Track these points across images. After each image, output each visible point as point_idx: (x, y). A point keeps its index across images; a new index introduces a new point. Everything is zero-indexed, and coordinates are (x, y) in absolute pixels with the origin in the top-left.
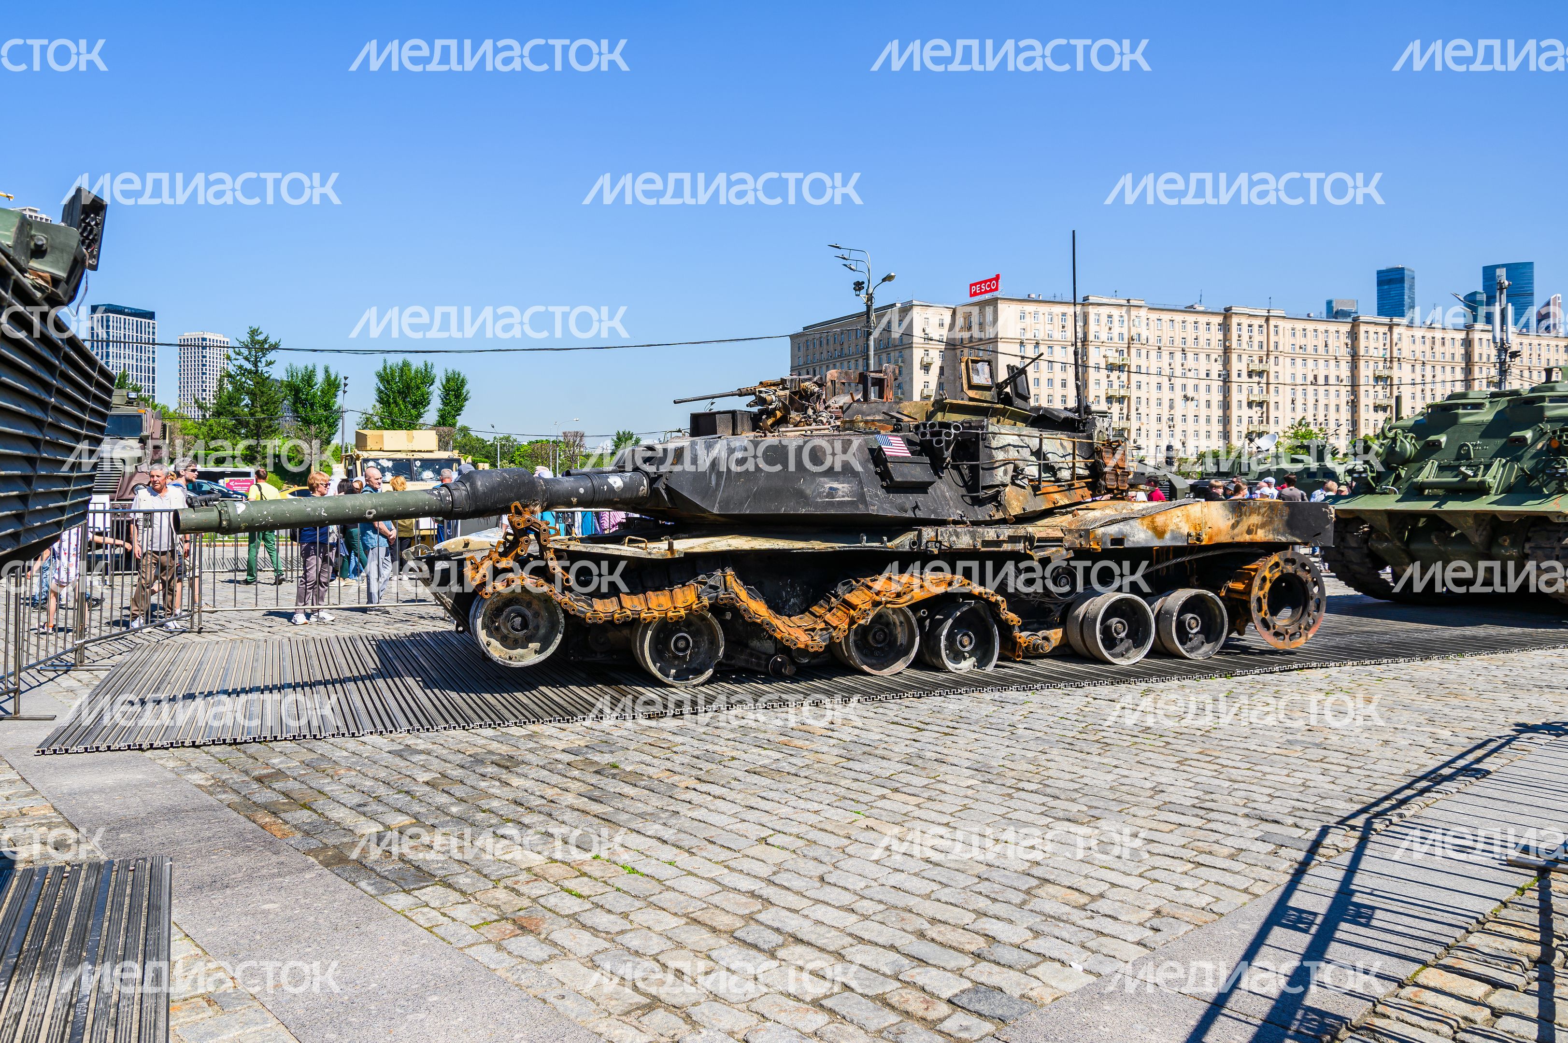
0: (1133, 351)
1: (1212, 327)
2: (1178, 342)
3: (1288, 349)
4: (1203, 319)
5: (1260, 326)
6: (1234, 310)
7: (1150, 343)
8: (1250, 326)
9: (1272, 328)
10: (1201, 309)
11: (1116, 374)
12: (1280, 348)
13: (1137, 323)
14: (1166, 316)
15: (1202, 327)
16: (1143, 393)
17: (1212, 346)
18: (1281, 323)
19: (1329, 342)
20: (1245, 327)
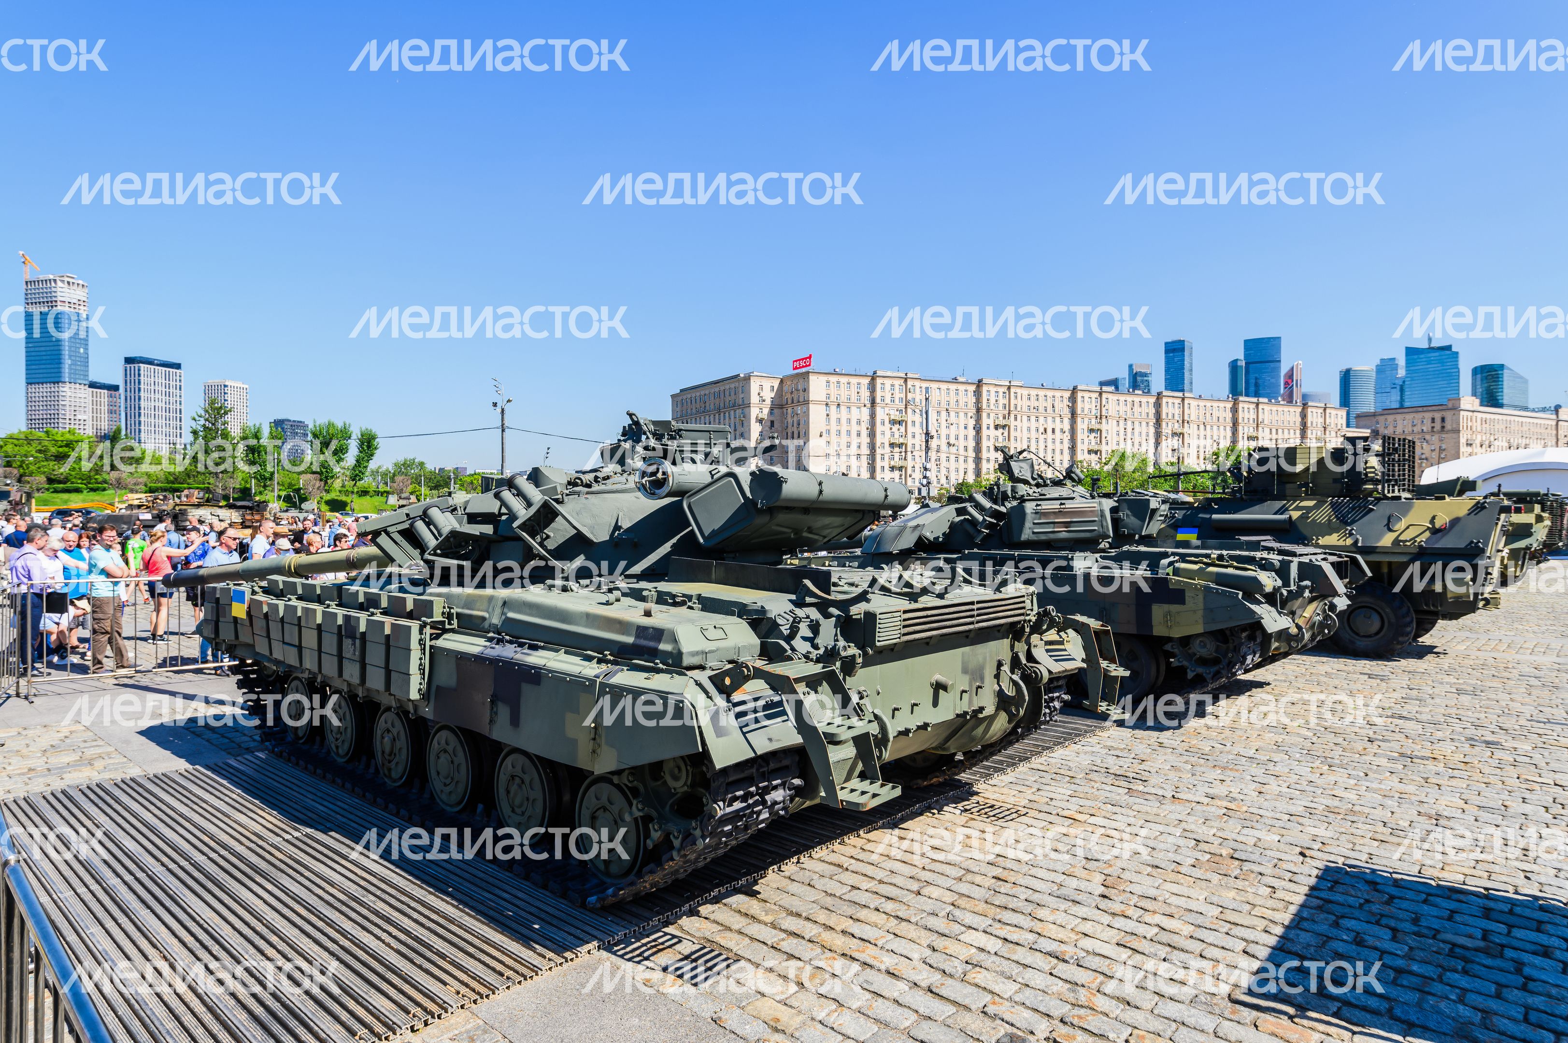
0: (909, 411)
1: (968, 393)
2: (944, 405)
3: (1025, 409)
4: (962, 388)
5: (1004, 393)
6: (984, 381)
8: (996, 392)
9: (1013, 394)
10: (962, 380)
11: (896, 427)
12: (1019, 409)
14: (935, 385)
15: (962, 393)
16: (916, 441)
17: (968, 407)
18: (1019, 391)
19: (1056, 405)
20: (993, 394)
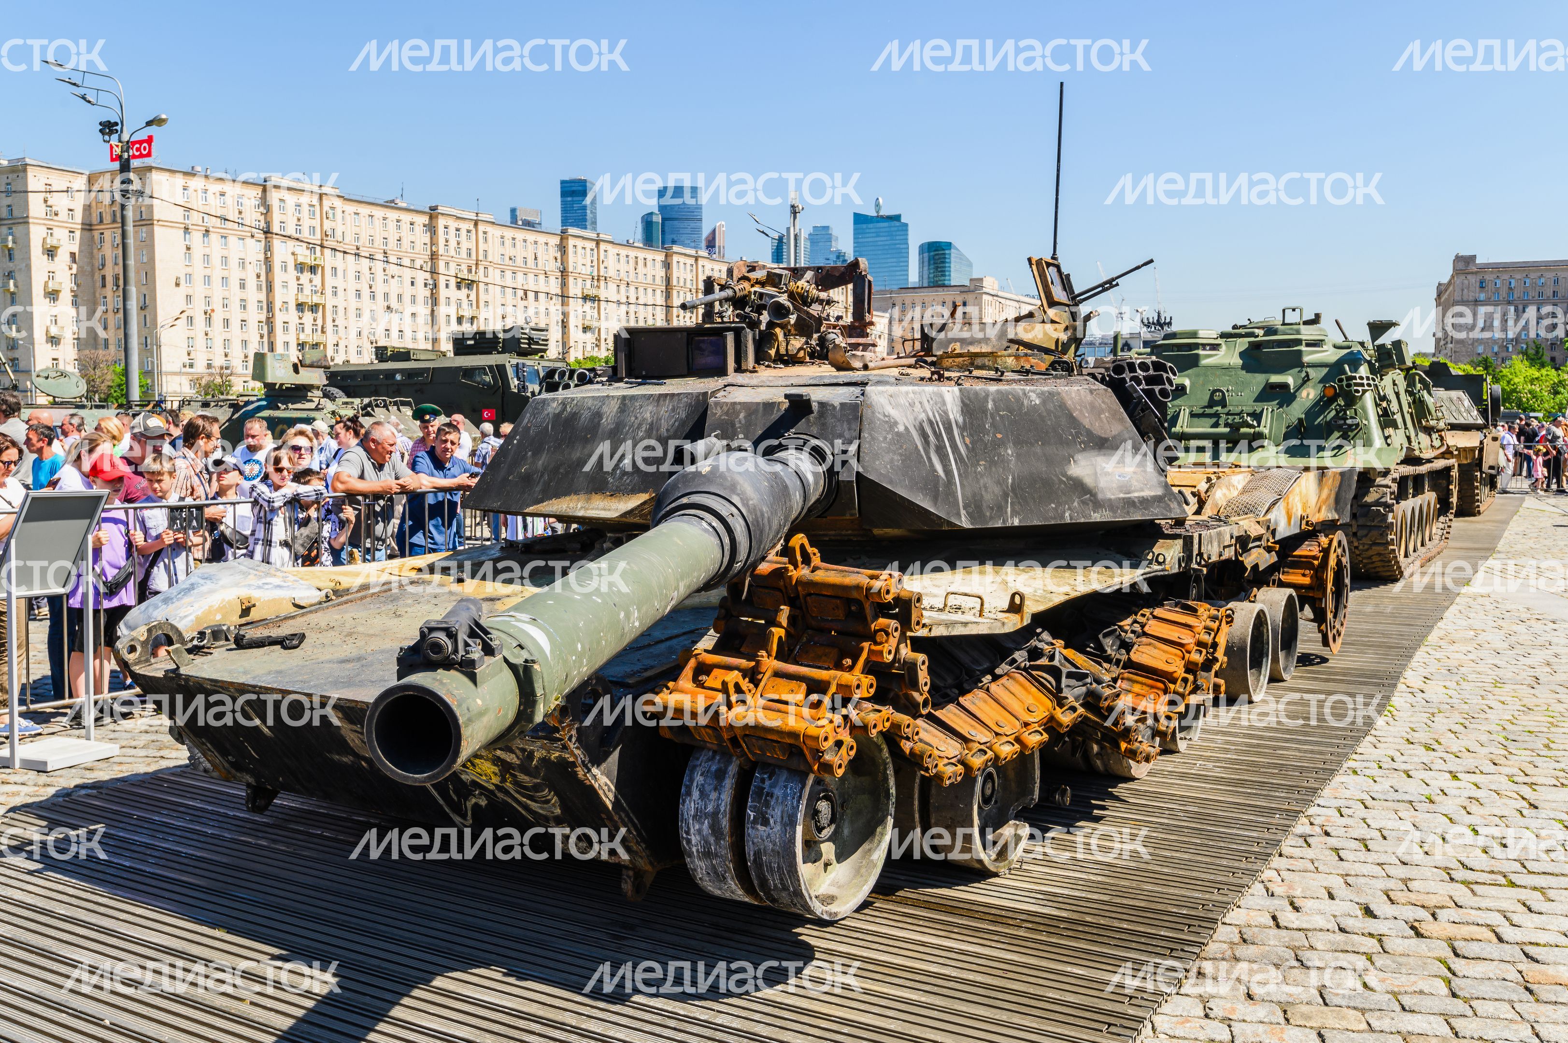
0: (327, 250)
1: (416, 227)
2: (379, 242)
3: (497, 259)
4: (406, 217)
5: (469, 231)
6: (441, 210)
7: (347, 240)
8: (458, 230)
9: (481, 234)
10: (404, 205)
11: (306, 276)
12: (490, 258)
13: (331, 216)
14: (364, 210)
15: (406, 226)
16: (340, 301)
17: (416, 251)
18: (490, 229)
19: (538, 255)
20: (452, 231)
